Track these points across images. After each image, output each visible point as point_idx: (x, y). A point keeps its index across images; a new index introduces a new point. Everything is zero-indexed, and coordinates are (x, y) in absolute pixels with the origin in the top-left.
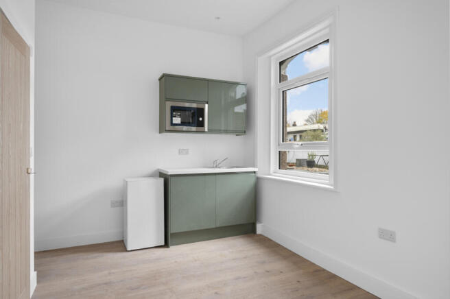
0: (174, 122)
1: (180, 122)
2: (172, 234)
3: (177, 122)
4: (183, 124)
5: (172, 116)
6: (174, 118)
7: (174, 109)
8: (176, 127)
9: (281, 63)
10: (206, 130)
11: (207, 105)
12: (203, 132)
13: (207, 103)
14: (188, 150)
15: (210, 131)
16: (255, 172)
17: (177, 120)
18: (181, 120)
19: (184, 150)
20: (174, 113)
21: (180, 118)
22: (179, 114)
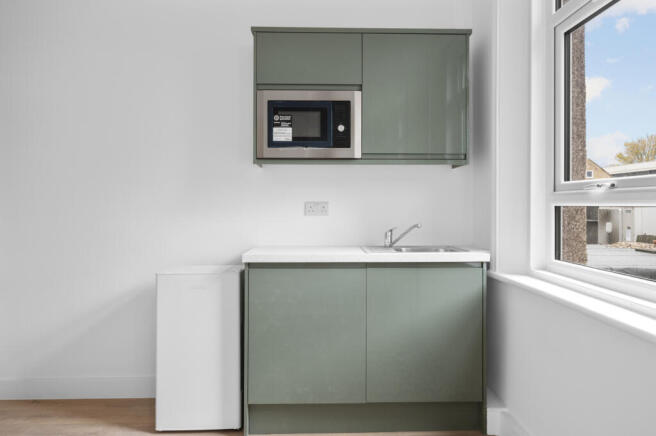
0: (276, 138)
1: (290, 139)
3: (282, 139)
4: (298, 141)
5: (271, 125)
6: (275, 130)
7: (275, 108)
8: (281, 149)
10: (358, 154)
11: (358, 95)
12: (351, 160)
13: (360, 88)
14: (326, 203)
15: (369, 157)
16: (482, 264)
17: (284, 134)
18: (294, 132)
19: (317, 204)
20: (276, 118)
21: (290, 130)
22: (288, 118)
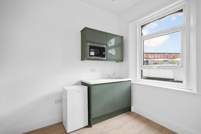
0: (91, 54)
1: (94, 55)
2: (93, 119)
4: (95, 55)
6: (91, 52)
7: (91, 47)
8: (92, 57)
9: (142, 27)
14: (95, 69)
15: (107, 59)
16: (130, 81)
17: (92, 53)
18: (95, 53)
19: (93, 69)
20: (91, 50)
21: (94, 53)
22: (93, 50)
